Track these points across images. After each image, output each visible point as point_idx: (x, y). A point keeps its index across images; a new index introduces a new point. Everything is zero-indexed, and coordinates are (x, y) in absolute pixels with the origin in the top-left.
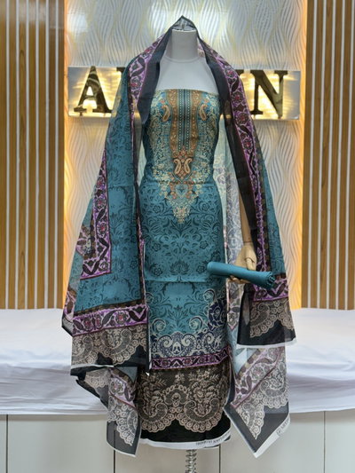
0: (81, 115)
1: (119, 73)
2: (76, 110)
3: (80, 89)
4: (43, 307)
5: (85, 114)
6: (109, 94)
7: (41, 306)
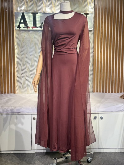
0: (20, 29)
1: (32, 15)
2: (18, 27)
3: (19, 20)
4: (9, 93)
5: (21, 29)
6: (29, 21)
7: (8, 93)
